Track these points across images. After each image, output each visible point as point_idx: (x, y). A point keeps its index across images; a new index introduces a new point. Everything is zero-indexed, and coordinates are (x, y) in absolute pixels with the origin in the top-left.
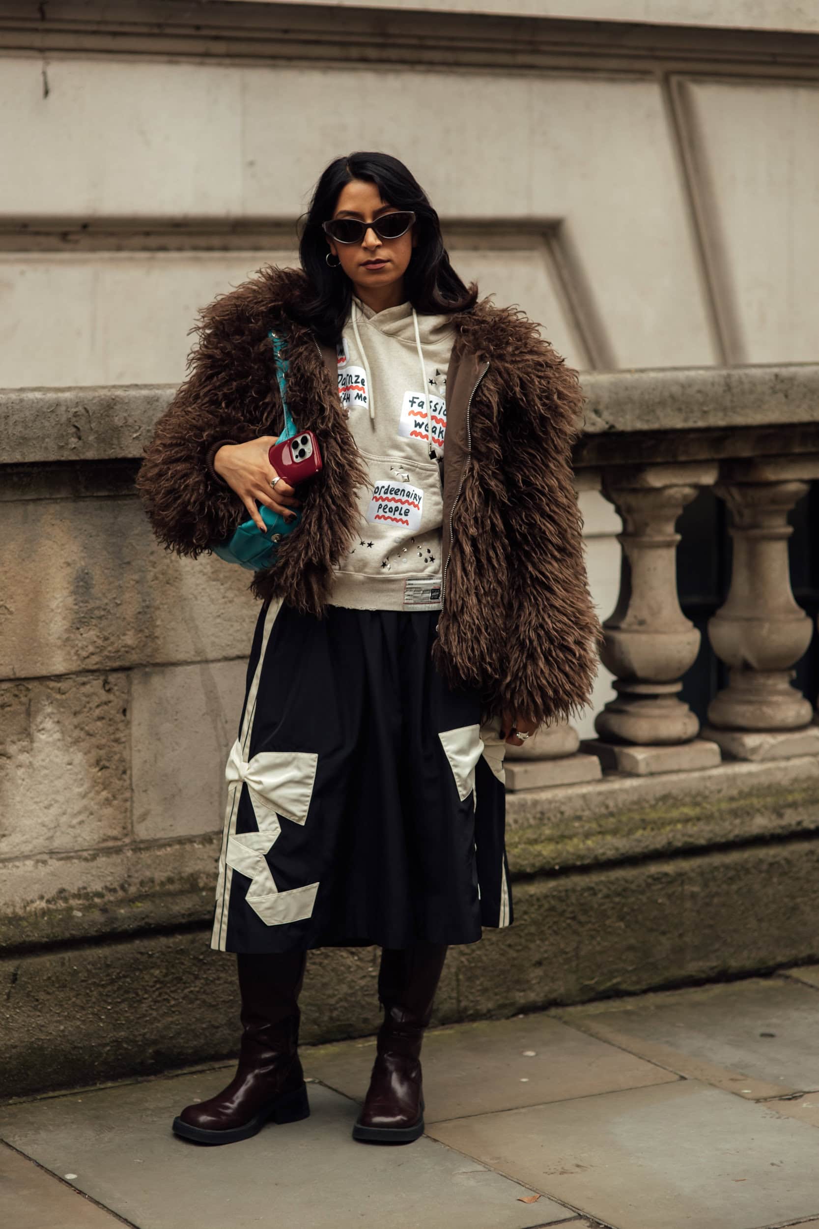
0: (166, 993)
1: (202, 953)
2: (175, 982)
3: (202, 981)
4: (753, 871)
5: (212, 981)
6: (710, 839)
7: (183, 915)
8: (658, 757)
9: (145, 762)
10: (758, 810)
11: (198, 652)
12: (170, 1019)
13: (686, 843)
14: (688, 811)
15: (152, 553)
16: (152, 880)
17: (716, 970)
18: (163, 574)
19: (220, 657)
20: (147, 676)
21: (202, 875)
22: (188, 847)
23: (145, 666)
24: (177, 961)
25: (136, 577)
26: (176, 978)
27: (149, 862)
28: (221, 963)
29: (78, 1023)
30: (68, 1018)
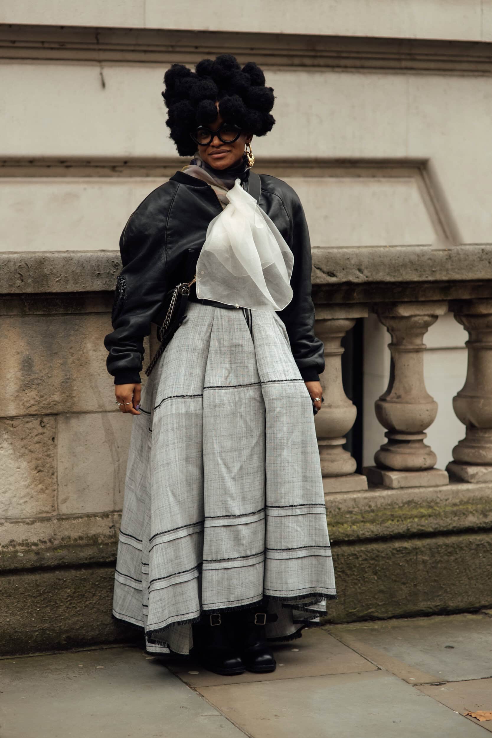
0: (74, 603)
1: (98, 581)
2: (80, 597)
3: (97, 597)
4: (465, 548)
5: (104, 598)
6: (436, 528)
7: (86, 559)
8: (406, 478)
9: (66, 468)
10: (471, 512)
11: (100, 406)
12: (77, 618)
13: (419, 530)
14: (424, 511)
15: (71, 348)
16: (69, 537)
17: (439, 607)
18: (78, 360)
19: (114, 409)
20: (68, 419)
21: (101, 536)
22: (92, 519)
23: (67, 413)
24: (82, 585)
25: (61, 361)
26: (81, 595)
27: (67, 527)
28: (109, 587)
29: (19, 618)
30: (13, 614)
